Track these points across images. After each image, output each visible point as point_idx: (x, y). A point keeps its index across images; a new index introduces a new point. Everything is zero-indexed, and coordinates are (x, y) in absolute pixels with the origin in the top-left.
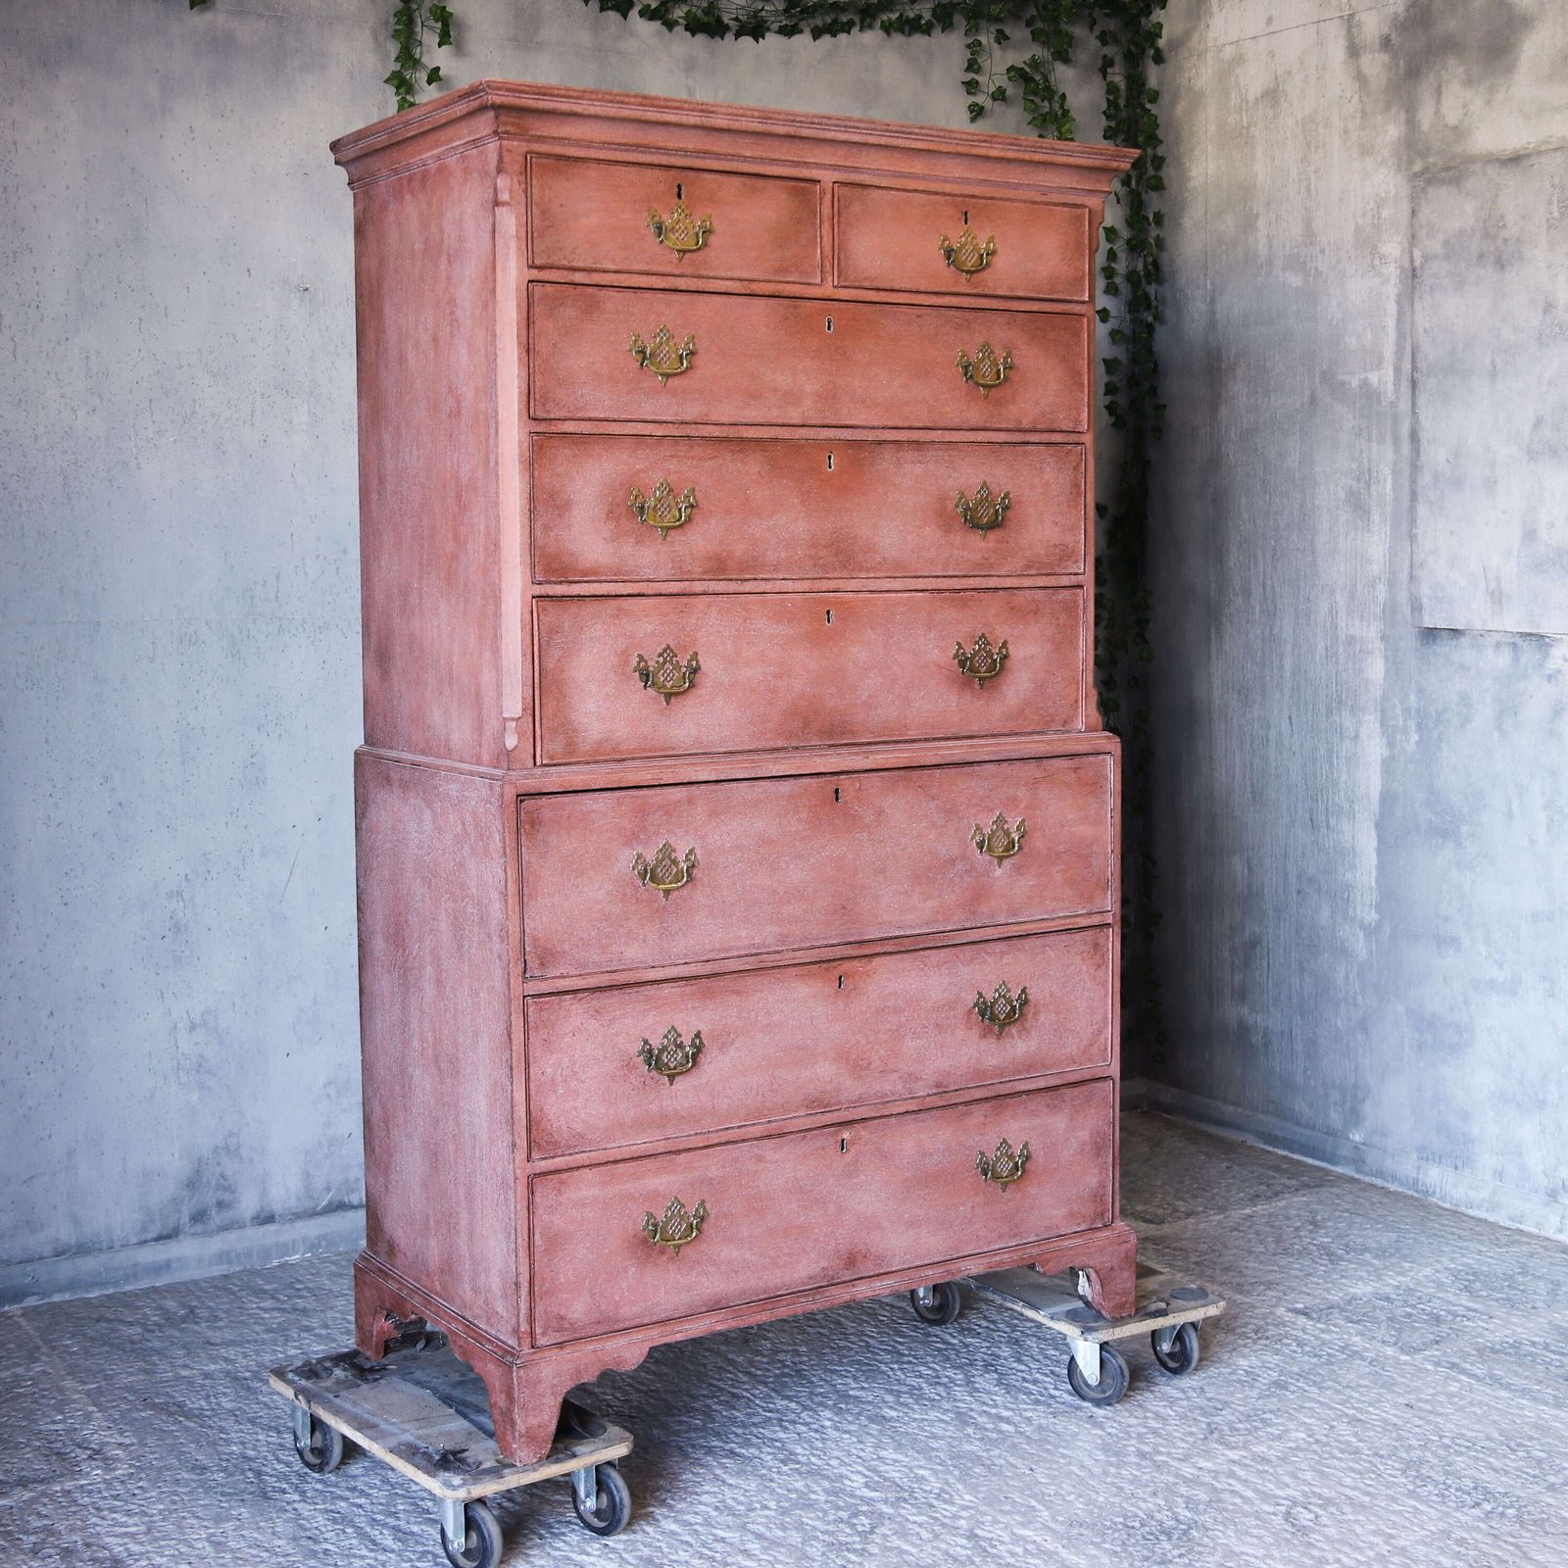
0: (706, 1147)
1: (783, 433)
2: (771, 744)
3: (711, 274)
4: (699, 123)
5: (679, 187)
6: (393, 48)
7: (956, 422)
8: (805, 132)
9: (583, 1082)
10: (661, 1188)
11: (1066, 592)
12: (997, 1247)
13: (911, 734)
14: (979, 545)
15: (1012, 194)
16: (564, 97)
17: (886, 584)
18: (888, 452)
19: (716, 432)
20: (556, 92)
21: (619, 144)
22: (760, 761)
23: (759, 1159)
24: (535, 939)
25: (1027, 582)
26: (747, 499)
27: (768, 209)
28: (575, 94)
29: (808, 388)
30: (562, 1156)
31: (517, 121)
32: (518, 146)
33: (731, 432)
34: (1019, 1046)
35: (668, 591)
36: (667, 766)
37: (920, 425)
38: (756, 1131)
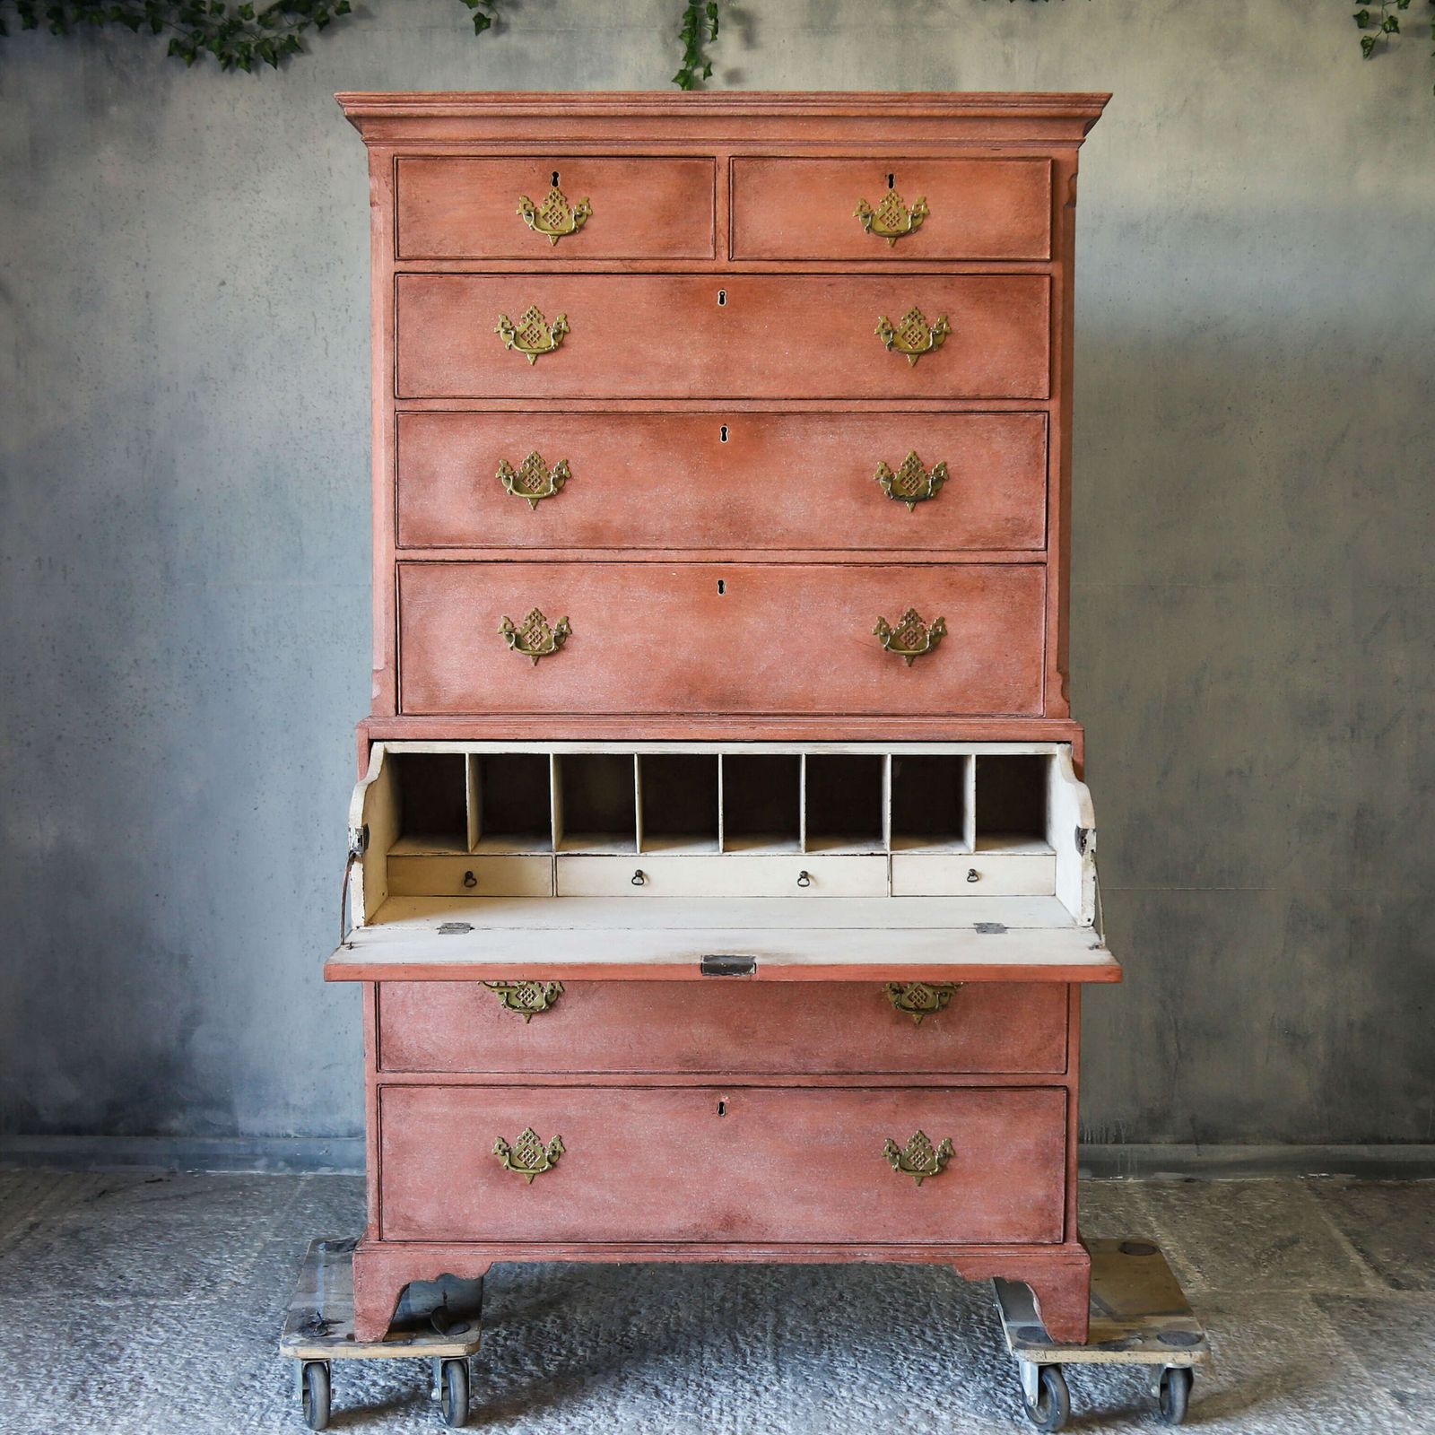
0: (564, 1087)
1: (668, 406)
2: (650, 709)
4: (563, 113)
5: (556, 175)
6: (682, 49)
7: (877, 391)
8: (683, 111)
9: (435, 1007)
10: (515, 1118)
11: (1023, 569)
13: (819, 709)
14: (905, 518)
15: (953, 152)
16: (415, 102)
17: (789, 556)
18: (793, 424)
19: (592, 406)
20: (407, 98)
21: (485, 140)
22: (629, 724)
23: (624, 1107)
25: (968, 558)
26: (627, 471)
27: (655, 188)
28: (426, 98)
29: (696, 361)
30: (412, 1072)
31: (379, 128)
32: (386, 151)
33: (610, 406)
34: (943, 1040)
35: (539, 558)
37: (831, 395)
38: (621, 1080)
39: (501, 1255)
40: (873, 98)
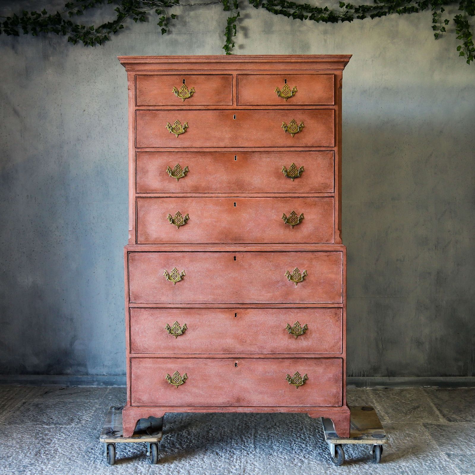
0: (187, 358)
1: (219, 150)
2: (214, 242)
3: (194, 104)
4: (186, 62)
5: (184, 80)
6: (225, 38)
7: (282, 145)
8: (222, 61)
9: (148, 334)
10: (172, 368)
11: (327, 199)
12: (294, 406)
13: (265, 241)
14: (291, 184)
15: (304, 72)
16: (142, 59)
17: (256, 195)
18: (257, 155)
19: (196, 150)
20: (139, 58)
21: (163, 70)
22: (207, 246)
23: (206, 364)
24: (133, 292)
25: (310, 195)
26: (206, 170)
27: (214, 84)
28: (145, 58)
29: (227, 136)
30: (141, 354)
31: (131, 66)
32: (133, 74)
33: (201, 150)
34: (303, 343)
35: (179, 196)
36: (176, 246)
37: (268, 146)
38: (205, 356)
39: (168, 410)
40: (280, 57)
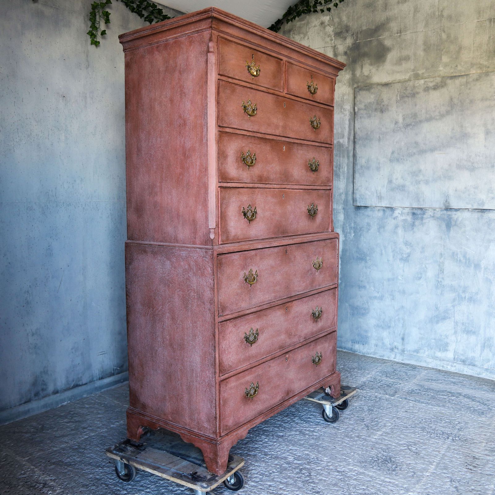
0: (259, 365)
1: (275, 138)
2: (271, 236)
3: (260, 85)
4: (261, 35)
5: (253, 55)
6: (90, 24)
7: (309, 139)
8: (283, 43)
9: (232, 349)
10: (249, 380)
11: (328, 191)
12: (316, 383)
13: (299, 233)
14: (313, 176)
15: (320, 72)
16: (231, 18)
17: (295, 187)
18: (295, 146)
19: (260, 135)
20: (230, 16)
21: (240, 38)
23: (270, 366)
24: (221, 303)
25: (322, 188)
26: (267, 158)
27: (272, 66)
28: (234, 18)
29: (280, 124)
30: (227, 374)
31: (218, 24)
32: (217, 33)
33: (264, 136)
34: (320, 324)
35: (250, 186)
36: (251, 244)
37: (302, 139)
38: (269, 358)
39: (250, 427)
